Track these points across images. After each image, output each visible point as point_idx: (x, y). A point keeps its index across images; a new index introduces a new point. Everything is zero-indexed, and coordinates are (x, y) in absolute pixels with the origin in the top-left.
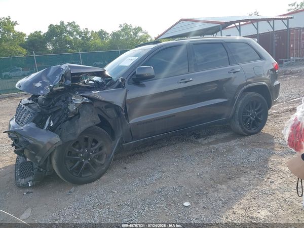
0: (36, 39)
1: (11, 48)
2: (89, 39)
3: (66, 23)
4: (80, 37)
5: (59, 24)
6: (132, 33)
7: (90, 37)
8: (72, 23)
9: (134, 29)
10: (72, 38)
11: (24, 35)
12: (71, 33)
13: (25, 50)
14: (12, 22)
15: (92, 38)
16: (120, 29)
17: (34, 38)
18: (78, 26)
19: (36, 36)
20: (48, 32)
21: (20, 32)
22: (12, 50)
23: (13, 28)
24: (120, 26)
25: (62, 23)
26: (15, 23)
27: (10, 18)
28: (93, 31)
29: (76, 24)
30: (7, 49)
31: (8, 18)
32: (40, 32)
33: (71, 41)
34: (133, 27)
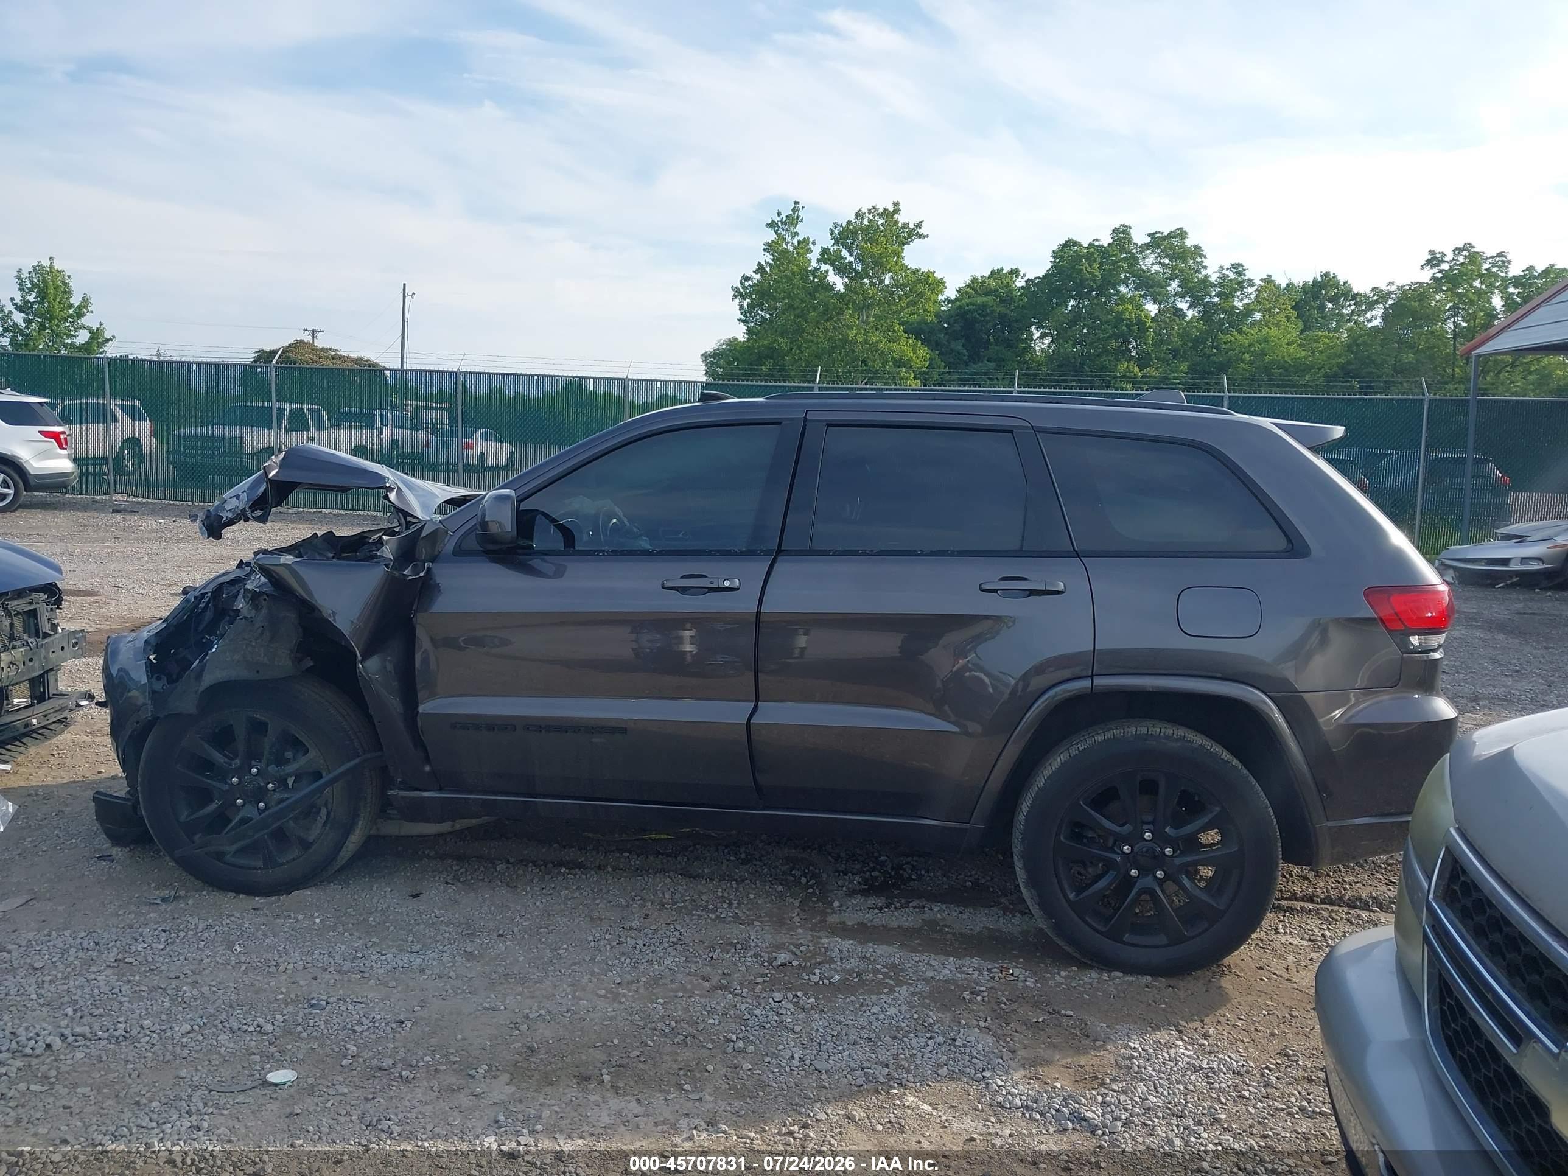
0: (984, 306)
1: (873, 338)
2: (1237, 319)
3: (1139, 237)
4: (1192, 306)
5: (1106, 240)
6: (1497, 302)
7: (1248, 311)
8: (1171, 235)
9: (1516, 281)
10: (1152, 309)
11: (938, 285)
12: (1150, 286)
13: (923, 351)
14: (905, 226)
15: (1258, 316)
16: (1426, 276)
17: (980, 300)
18: (1197, 251)
19: (988, 292)
20: (1047, 275)
21: (924, 269)
22: (874, 347)
23: (898, 254)
24: (1433, 260)
25: (1121, 234)
26: (911, 233)
27: (896, 211)
28: (1268, 281)
29: (1189, 242)
30: (854, 342)
31: (891, 209)
32: (1015, 272)
33: (1140, 323)
34: (1515, 270)
